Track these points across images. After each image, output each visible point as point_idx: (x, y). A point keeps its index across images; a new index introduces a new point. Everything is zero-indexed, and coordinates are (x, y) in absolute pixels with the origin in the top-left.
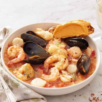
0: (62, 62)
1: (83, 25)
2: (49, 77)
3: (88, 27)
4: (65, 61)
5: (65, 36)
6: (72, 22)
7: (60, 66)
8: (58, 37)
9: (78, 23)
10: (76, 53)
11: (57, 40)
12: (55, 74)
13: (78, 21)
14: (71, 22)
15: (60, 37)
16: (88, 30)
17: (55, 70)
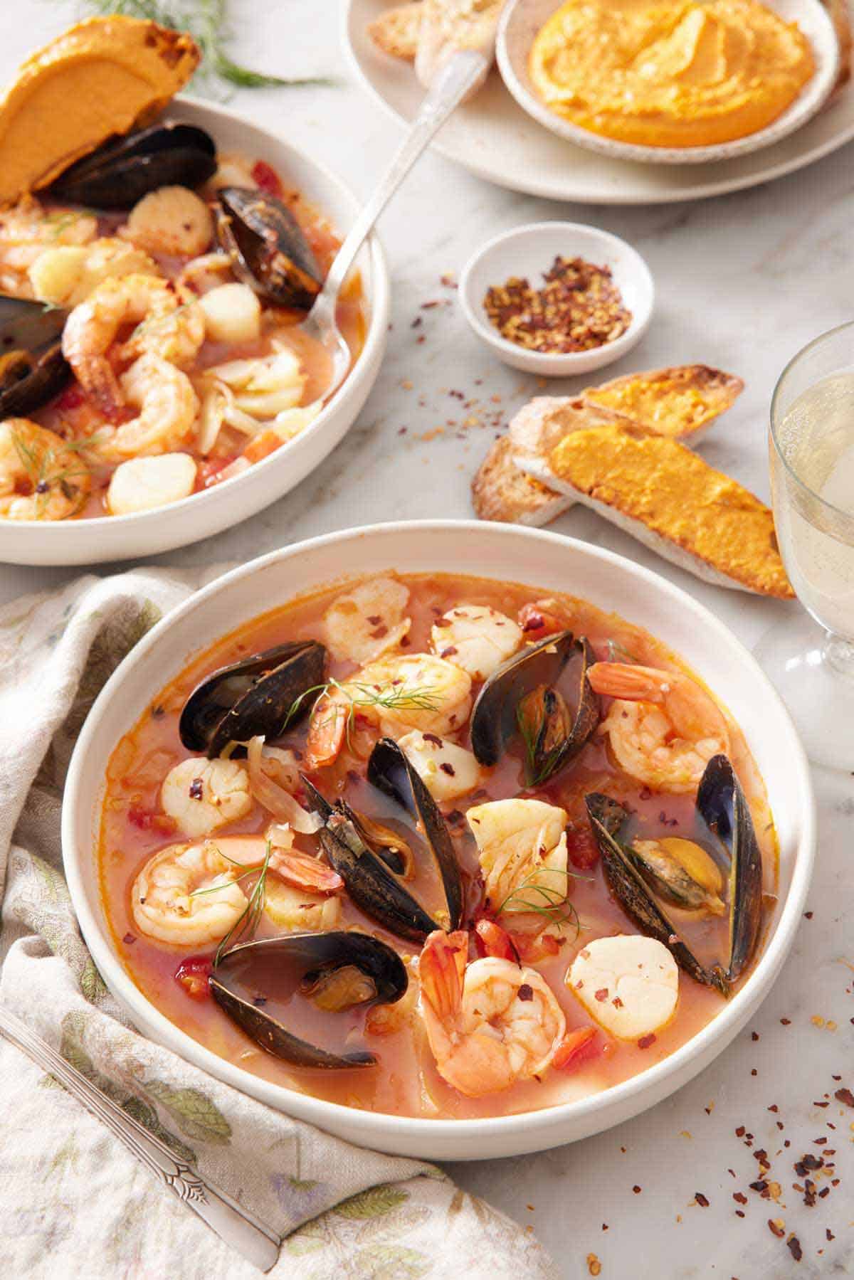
0: (168, 309)
1: (118, 46)
2: (145, 426)
3: (151, 41)
4: (180, 302)
5: (52, 167)
6: (46, 61)
7: (176, 334)
8: (11, 194)
9: (86, 49)
10: (188, 227)
11: (19, 210)
12: (170, 391)
13: (74, 40)
14: (36, 59)
15: (24, 187)
16: (161, 63)
17: (155, 371)
